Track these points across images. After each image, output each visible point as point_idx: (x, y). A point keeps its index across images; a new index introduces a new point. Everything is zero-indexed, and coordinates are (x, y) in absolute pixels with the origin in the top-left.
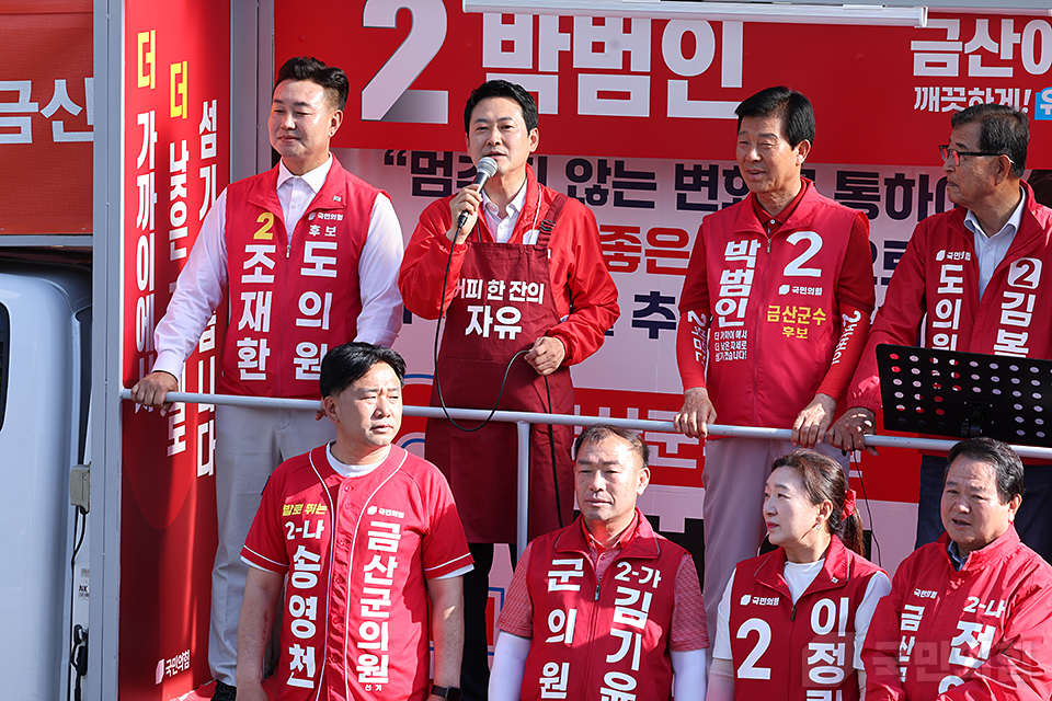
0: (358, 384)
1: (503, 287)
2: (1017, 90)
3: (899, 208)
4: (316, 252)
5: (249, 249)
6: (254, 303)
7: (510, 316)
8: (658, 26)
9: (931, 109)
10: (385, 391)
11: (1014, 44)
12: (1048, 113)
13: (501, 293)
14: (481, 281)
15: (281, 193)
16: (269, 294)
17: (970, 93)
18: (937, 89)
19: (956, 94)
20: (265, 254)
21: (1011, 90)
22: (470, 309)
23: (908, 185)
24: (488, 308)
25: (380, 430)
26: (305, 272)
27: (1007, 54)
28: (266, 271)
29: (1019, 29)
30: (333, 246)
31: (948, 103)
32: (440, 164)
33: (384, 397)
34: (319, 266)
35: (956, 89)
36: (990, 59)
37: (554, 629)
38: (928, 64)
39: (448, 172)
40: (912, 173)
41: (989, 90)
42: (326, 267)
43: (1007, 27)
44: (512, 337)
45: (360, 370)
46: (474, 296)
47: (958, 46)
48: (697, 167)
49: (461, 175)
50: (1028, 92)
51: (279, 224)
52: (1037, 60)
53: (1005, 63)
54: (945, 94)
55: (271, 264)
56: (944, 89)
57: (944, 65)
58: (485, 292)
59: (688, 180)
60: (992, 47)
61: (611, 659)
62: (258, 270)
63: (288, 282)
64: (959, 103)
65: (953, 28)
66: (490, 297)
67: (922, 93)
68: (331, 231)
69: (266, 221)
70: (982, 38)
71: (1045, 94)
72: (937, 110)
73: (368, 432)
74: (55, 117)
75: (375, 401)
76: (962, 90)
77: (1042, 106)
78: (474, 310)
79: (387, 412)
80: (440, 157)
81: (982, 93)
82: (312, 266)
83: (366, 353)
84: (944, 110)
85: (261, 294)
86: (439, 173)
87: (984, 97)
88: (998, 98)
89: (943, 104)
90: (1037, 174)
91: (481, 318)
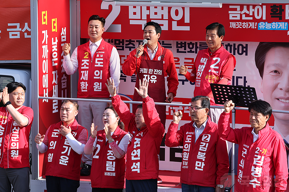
0: (14, 92)
1: (152, 71)
2: (254, 23)
4: (98, 61)
5: (83, 61)
6: (84, 73)
7: (154, 77)
8: (170, 9)
9: (234, 28)
10: (20, 93)
11: (253, 12)
12: (261, 28)
13: (152, 72)
14: (147, 69)
15: (90, 47)
16: (87, 71)
17: (243, 23)
18: (235, 23)
19: (239, 24)
20: (87, 62)
21: (252, 23)
22: (144, 75)
23: (231, 46)
24: (149, 75)
25: (19, 102)
26: (96, 66)
27: (251, 14)
28: (87, 66)
29: (254, 8)
30: (102, 59)
31: (238, 26)
32: (121, 42)
33: (20, 95)
34: (99, 64)
35: (239, 23)
36: (247, 15)
37: (51, 145)
38: (233, 17)
39: (123, 44)
40: (232, 43)
41: (247, 23)
42: (101, 64)
43: (251, 7)
44: (154, 83)
45: (14, 88)
46: (145, 72)
47: (240, 12)
48: (181, 42)
49: (126, 45)
50: (256, 23)
51: (90, 55)
52: (258, 16)
53: (251, 16)
54: (237, 24)
55: (88, 64)
56: (237, 23)
57: (236, 17)
58: (148, 71)
59: (179, 46)
60: (248, 12)
61: (62, 153)
62: (85, 66)
63: (92, 68)
64: (240, 26)
65: (238, 8)
66: (149, 73)
67: (232, 24)
68: (102, 56)
69: (87, 54)
70: (245, 10)
71: (260, 23)
72: (235, 28)
73: (16, 102)
74: (25, 32)
75: (18, 95)
76: (241, 23)
77: (260, 27)
78: (145, 76)
79: (20, 98)
80: (121, 41)
81: (246, 23)
82: (97, 64)
83: (16, 84)
84: (237, 28)
85: (86, 71)
86: (121, 45)
87: (246, 25)
88: (249, 25)
89: (237, 26)
90: (261, 43)
91: (147, 78)
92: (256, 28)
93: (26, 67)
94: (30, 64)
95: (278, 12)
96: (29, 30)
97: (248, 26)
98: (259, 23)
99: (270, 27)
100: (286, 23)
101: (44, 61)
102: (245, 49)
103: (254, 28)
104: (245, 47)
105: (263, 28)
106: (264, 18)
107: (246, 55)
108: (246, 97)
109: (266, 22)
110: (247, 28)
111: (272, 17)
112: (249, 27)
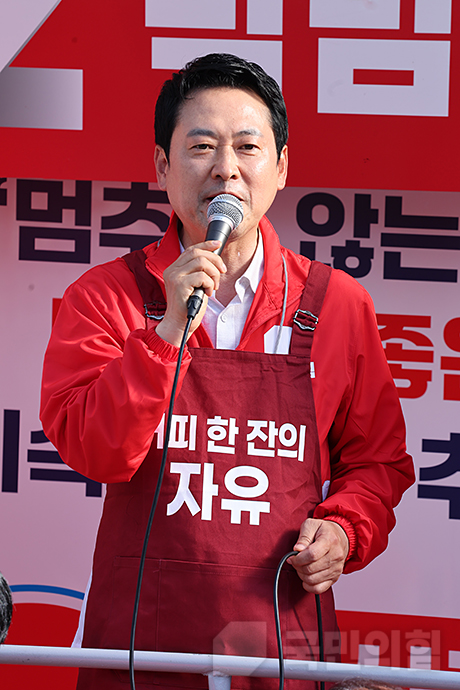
1: (234, 430)
13: (232, 441)
14: (194, 419)
22: (175, 468)
24: (209, 468)
32: (69, 203)
39: (84, 217)
44: (254, 519)
46: (182, 445)
49: (107, 222)
66: (212, 448)
78: (184, 470)
80: (69, 190)
86: (68, 219)
91: (196, 484)
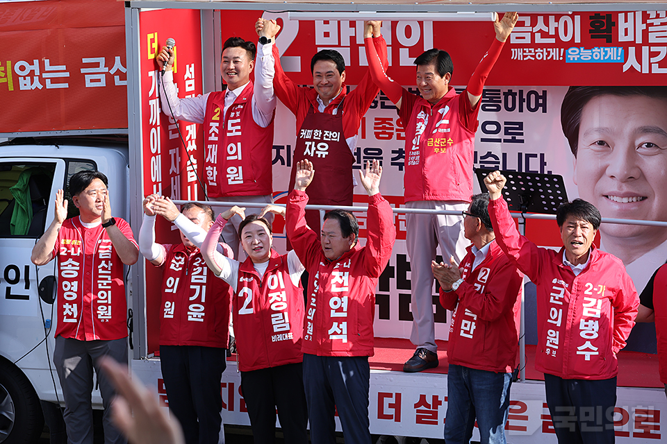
0: (87, 189)
1: (321, 133)
2: (557, 49)
3: (510, 106)
6: (211, 149)
9: (519, 59)
10: (100, 190)
11: (555, 28)
12: (572, 59)
13: (320, 136)
16: (217, 146)
17: (536, 51)
18: (522, 49)
19: (530, 52)
21: (554, 49)
22: (306, 143)
23: (514, 95)
24: (313, 143)
27: (552, 32)
28: (216, 135)
29: (557, 20)
30: (239, 121)
31: (526, 56)
33: (99, 193)
34: (234, 131)
36: (545, 35)
38: (517, 38)
40: (516, 89)
41: (545, 49)
42: (237, 131)
43: (552, 19)
44: (324, 156)
46: (308, 137)
47: (530, 29)
50: (562, 50)
52: (566, 35)
53: (552, 37)
54: (525, 52)
56: (525, 49)
57: (524, 38)
58: (312, 136)
60: (545, 29)
62: (213, 134)
64: (531, 56)
65: (527, 20)
66: (315, 138)
67: (515, 51)
68: (238, 114)
69: (218, 112)
70: (540, 25)
71: (570, 50)
72: (522, 59)
73: (94, 209)
76: (532, 50)
77: (569, 56)
78: (308, 144)
81: (542, 51)
84: (525, 59)
85: (214, 145)
87: (542, 53)
88: (549, 52)
89: (524, 56)
90: (572, 88)
92: (561, 58)
93: (119, 142)
94: (127, 136)
95: (605, 28)
96: (123, 70)
97: (547, 56)
98: (568, 49)
99: (590, 58)
100: (620, 49)
101: (153, 130)
102: (541, 101)
103: (558, 59)
104: (541, 97)
105: (576, 59)
106: (578, 40)
107: (544, 111)
108: (545, 193)
109: (582, 46)
110: (545, 59)
111: (592, 37)
112: (548, 58)
